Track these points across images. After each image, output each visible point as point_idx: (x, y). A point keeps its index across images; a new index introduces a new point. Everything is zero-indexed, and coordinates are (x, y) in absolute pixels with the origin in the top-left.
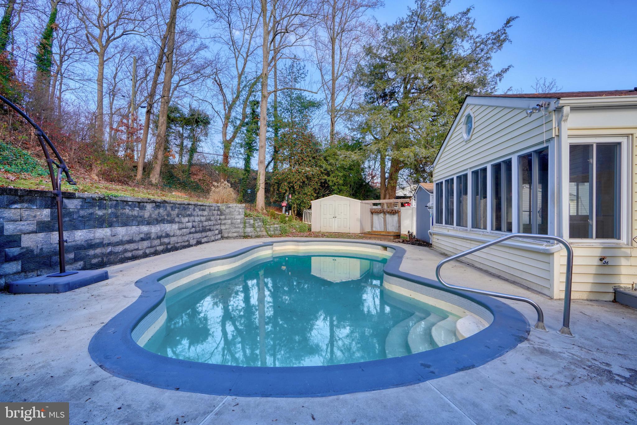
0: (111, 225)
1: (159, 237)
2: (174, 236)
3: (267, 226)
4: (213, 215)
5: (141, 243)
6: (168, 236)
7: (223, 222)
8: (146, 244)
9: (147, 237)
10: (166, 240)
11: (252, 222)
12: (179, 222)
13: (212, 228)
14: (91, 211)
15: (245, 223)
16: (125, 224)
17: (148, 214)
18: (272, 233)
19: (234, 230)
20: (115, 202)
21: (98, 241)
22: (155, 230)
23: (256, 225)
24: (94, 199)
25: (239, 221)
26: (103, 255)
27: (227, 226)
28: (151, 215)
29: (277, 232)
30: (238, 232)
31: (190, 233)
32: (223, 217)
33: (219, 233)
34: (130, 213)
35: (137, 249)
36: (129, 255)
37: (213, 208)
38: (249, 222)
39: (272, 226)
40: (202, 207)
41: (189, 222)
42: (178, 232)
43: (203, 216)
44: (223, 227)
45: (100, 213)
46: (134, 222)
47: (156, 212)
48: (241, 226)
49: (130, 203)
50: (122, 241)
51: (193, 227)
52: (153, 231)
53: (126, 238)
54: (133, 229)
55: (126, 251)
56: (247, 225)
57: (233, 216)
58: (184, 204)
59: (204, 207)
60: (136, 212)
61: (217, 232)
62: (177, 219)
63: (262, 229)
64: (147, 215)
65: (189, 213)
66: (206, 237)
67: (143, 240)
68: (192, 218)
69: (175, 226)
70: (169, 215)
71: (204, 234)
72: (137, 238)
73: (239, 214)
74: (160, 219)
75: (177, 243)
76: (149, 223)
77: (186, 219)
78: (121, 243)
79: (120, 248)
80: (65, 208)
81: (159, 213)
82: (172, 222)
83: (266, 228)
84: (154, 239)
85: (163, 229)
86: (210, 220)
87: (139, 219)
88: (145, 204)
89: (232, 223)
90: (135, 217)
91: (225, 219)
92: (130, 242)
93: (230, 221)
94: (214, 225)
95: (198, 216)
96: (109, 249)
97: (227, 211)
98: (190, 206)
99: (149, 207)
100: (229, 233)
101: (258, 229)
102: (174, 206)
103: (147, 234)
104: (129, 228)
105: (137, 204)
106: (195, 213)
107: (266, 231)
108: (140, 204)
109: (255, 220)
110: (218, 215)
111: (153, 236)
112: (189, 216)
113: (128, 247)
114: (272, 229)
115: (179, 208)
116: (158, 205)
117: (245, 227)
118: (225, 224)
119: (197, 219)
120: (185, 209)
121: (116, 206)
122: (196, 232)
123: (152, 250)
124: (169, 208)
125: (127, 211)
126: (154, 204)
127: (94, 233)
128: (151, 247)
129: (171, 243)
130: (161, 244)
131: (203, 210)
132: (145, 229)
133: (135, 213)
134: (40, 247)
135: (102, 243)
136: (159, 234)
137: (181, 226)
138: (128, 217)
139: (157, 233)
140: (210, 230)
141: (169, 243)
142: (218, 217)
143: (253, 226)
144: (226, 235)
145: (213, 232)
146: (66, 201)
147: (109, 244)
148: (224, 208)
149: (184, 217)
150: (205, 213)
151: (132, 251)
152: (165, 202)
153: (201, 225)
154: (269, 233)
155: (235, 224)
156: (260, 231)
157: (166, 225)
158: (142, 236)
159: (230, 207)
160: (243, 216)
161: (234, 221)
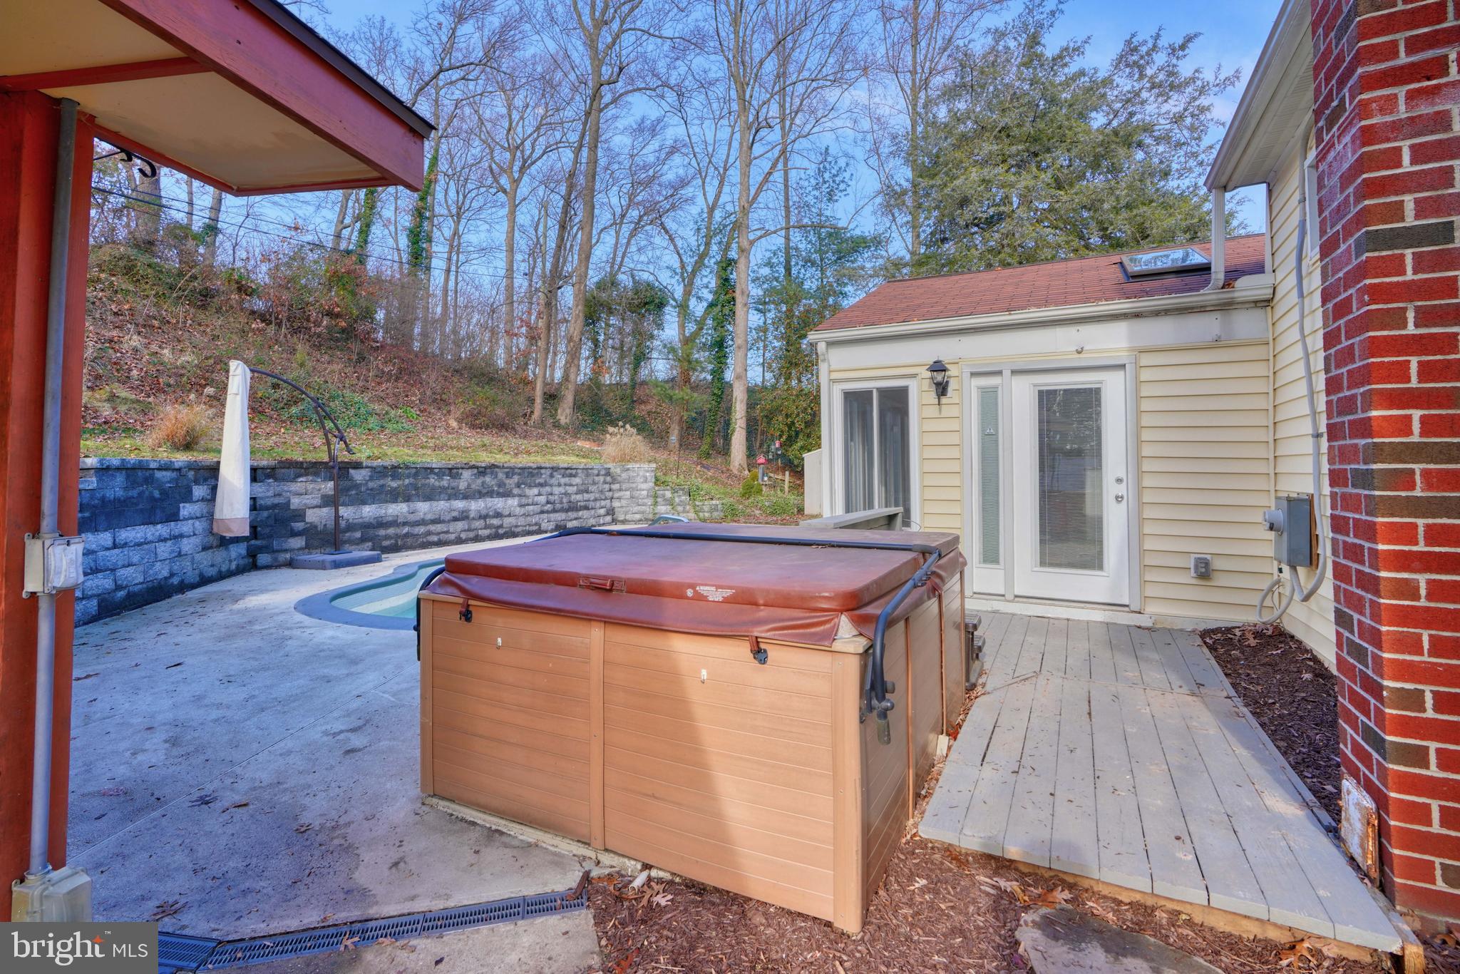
0: (408, 499)
1: (484, 517)
2: (509, 515)
3: (697, 503)
4: (594, 483)
5: (452, 523)
6: (498, 515)
7: (616, 495)
8: (460, 525)
9: (463, 516)
10: (495, 522)
11: (668, 494)
12: (520, 496)
13: (591, 504)
14: (382, 482)
15: (656, 497)
16: (428, 498)
17: (466, 484)
18: (707, 515)
19: (636, 509)
20: (414, 470)
21: (390, 519)
22: (476, 506)
23: (677, 500)
24: (385, 468)
25: (645, 493)
26: (397, 536)
27: (624, 502)
28: (469, 485)
29: (715, 514)
30: (643, 513)
31: (542, 512)
32: (615, 487)
33: (608, 514)
34: (437, 484)
35: (447, 532)
36: (435, 538)
37: (596, 472)
38: (664, 496)
39: (706, 503)
40: (569, 471)
41: (540, 494)
42: (518, 511)
43: (571, 485)
44: (616, 504)
45: (394, 484)
46: (442, 496)
47: (479, 481)
48: (650, 501)
49: (437, 471)
50: (423, 520)
51: (548, 502)
52: (473, 508)
53: (429, 517)
54: (441, 506)
55: (429, 533)
56: (659, 500)
57: (634, 485)
58: (530, 468)
59: (574, 472)
60: (445, 481)
61: (602, 511)
62: (516, 491)
63: (688, 507)
64: (462, 485)
65: (542, 481)
66: (576, 519)
67: (455, 519)
68: (548, 489)
69: (513, 502)
70: (501, 484)
71: (572, 515)
72: (447, 518)
73: (646, 481)
74: (485, 491)
75: (516, 526)
76: (466, 497)
77: (535, 491)
78: (423, 522)
79: (422, 529)
80: (351, 479)
81: (483, 483)
82: (507, 494)
83: (695, 506)
84: (474, 519)
85: (490, 505)
86: (587, 491)
87: (450, 491)
88: (460, 471)
89: (632, 497)
90: (444, 489)
91: (620, 490)
92: (434, 522)
93: (628, 493)
94: (596, 500)
95: (559, 485)
96: (406, 530)
97: (624, 475)
98: (543, 471)
99: (466, 474)
100: (626, 513)
101: (680, 509)
102: (510, 472)
103: (463, 512)
104: (435, 504)
105: (447, 472)
106: (553, 481)
107: (696, 512)
108: (453, 472)
109: (674, 491)
110: (605, 482)
111: (472, 515)
112: (541, 485)
113: (432, 528)
114: (706, 508)
115: (519, 474)
116: (482, 471)
117: (656, 504)
118: (619, 498)
119: (557, 490)
120: (532, 475)
121: (416, 475)
122: (554, 511)
123: (471, 535)
124: (501, 475)
125: (432, 480)
126: (476, 471)
127: (386, 509)
128: (469, 530)
129: (505, 525)
130: (486, 527)
131: (571, 476)
132: (459, 504)
133: (445, 483)
134: (324, 523)
135: (396, 521)
136: (484, 512)
137: (524, 501)
138: (433, 488)
139: (479, 511)
140: (586, 508)
141: (501, 526)
142: (607, 487)
143: (670, 502)
144: (621, 517)
145: (593, 512)
146: (351, 471)
147: (405, 524)
148: (618, 471)
149: (530, 486)
150: (577, 480)
151: (438, 534)
152: (493, 466)
153: (565, 500)
154: (701, 514)
155: (637, 498)
156: (684, 511)
157: (497, 500)
158: (455, 514)
159: (628, 469)
160: (652, 484)
161: (636, 494)
